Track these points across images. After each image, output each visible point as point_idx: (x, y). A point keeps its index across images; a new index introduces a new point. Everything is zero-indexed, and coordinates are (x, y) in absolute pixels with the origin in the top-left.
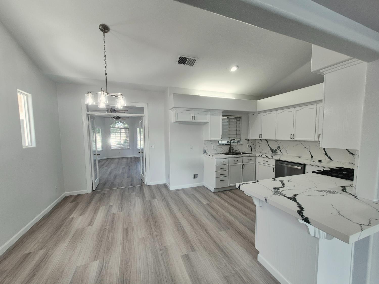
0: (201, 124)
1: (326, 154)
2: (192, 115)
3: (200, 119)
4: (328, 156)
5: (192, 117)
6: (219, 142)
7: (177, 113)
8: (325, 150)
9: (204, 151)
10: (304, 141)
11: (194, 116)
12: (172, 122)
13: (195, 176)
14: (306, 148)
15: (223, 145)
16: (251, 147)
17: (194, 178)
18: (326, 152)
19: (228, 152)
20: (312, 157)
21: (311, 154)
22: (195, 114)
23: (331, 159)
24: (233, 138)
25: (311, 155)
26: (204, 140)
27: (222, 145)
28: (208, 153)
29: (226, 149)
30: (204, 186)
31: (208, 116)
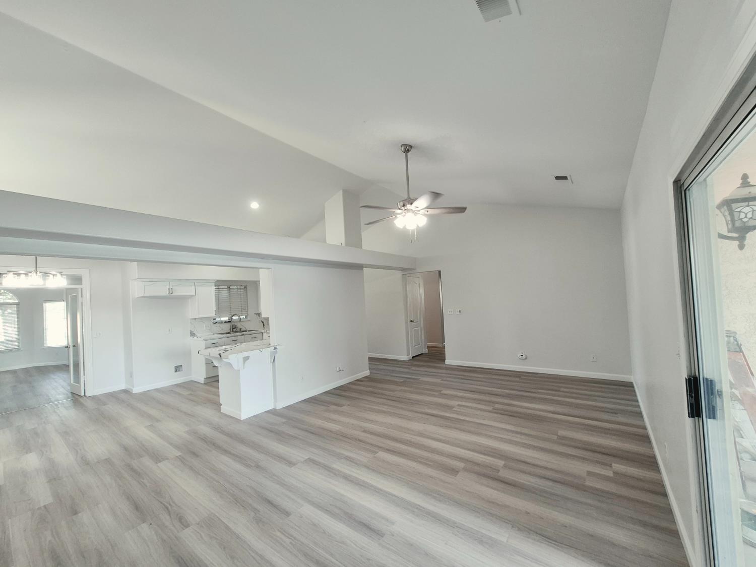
0: (183, 299)
2: (168, 287)
3: (180, 291)
5: (168, 290)
6: (215, 319)
7: (144, 286)
9: (191, 333)
11: (172, 289)
12: (137, 296)
13: (178, 369)
15: (221, 322)
16: (263, 322)
17: (176, 371)
19: (229, 331)
22: (173, 286)
24: (234, 313)
26: (191, 318)
27: (219, 323)
28: (198, 335)
29: (227, 327)
30: (192, 381)
31: (193, 287)
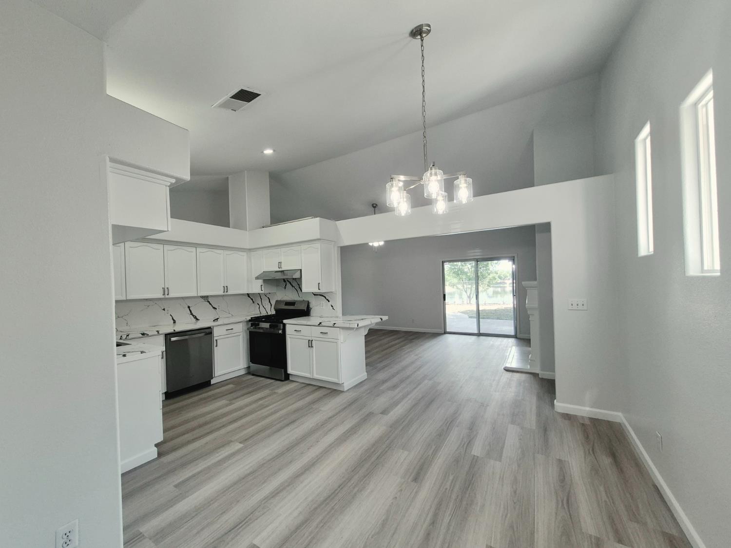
1: (192, 314)
4: (193, 316)
8: (190, 308)
10: (183, 298)
14: (164, 310)
18: (191, 311)
20: (175, 322)
21: (172, 317)
23: (197, 319)
25: (173, 319)
